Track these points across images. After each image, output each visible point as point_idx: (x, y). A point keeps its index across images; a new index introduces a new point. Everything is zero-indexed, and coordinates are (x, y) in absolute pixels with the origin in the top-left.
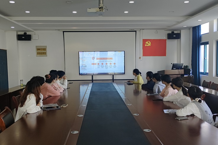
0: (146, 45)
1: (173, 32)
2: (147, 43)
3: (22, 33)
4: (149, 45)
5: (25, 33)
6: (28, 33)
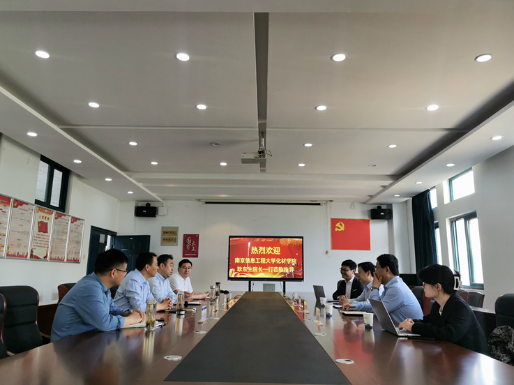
0: (336, 229)
1: (379, 207)
2: (338, 225)
3: (144, 204)
4: (342, 228)
5: (148, 205)
6: (152, 205)
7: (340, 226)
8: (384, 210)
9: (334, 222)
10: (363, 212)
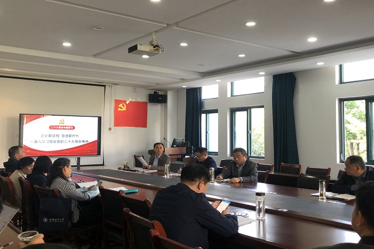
0: (119, 109)
1: (156, 93)
2: (121, 105)
4: (124, 109)
7: (122, 107)
8: (161, 96)
9: (117, 102)
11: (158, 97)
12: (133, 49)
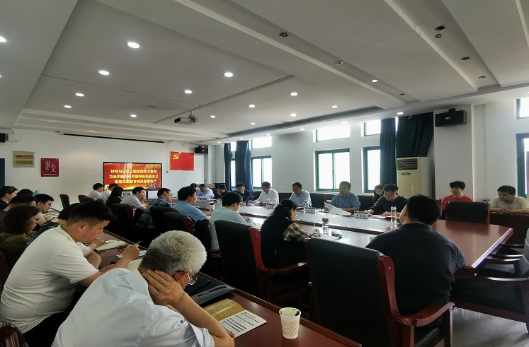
0: (174, 158)
1: (201, 147)
4: (177, 158)
8: (203, 149)
9: (172, 153)
10: (190, 149)
11: (201, 150)
12: (177, 121)
